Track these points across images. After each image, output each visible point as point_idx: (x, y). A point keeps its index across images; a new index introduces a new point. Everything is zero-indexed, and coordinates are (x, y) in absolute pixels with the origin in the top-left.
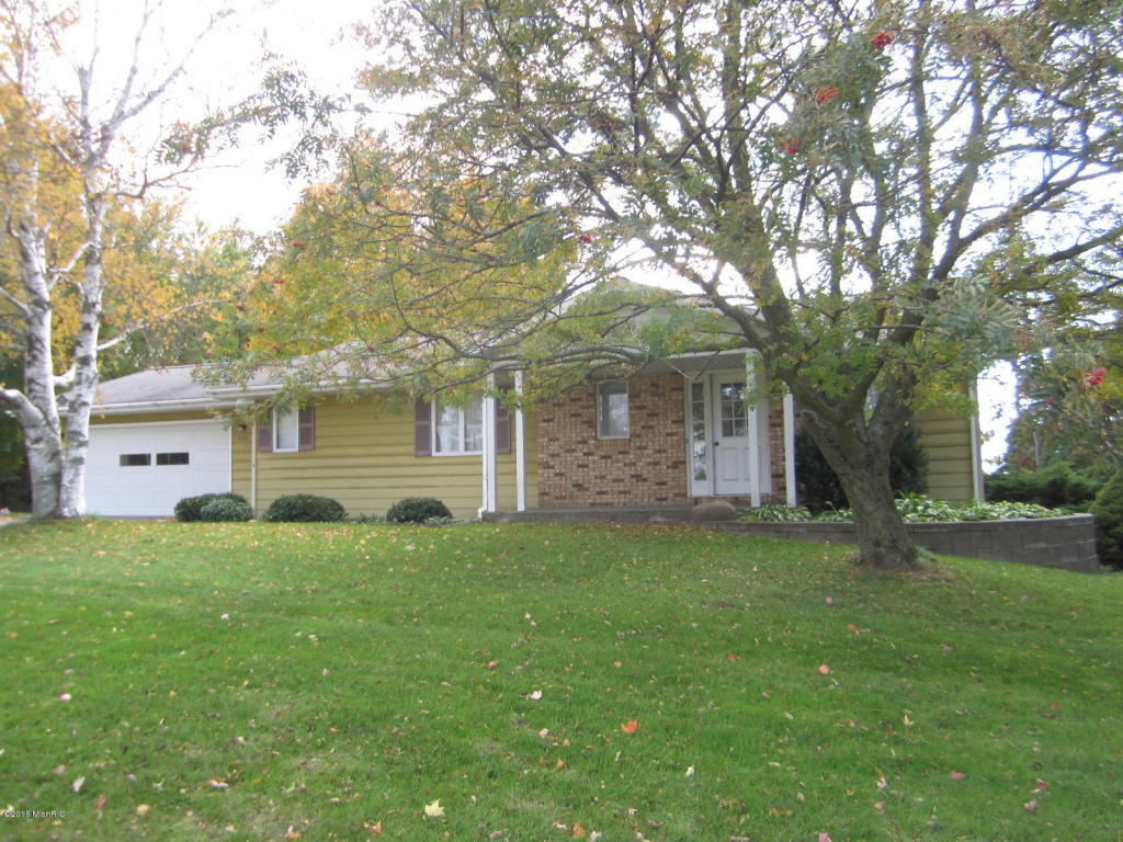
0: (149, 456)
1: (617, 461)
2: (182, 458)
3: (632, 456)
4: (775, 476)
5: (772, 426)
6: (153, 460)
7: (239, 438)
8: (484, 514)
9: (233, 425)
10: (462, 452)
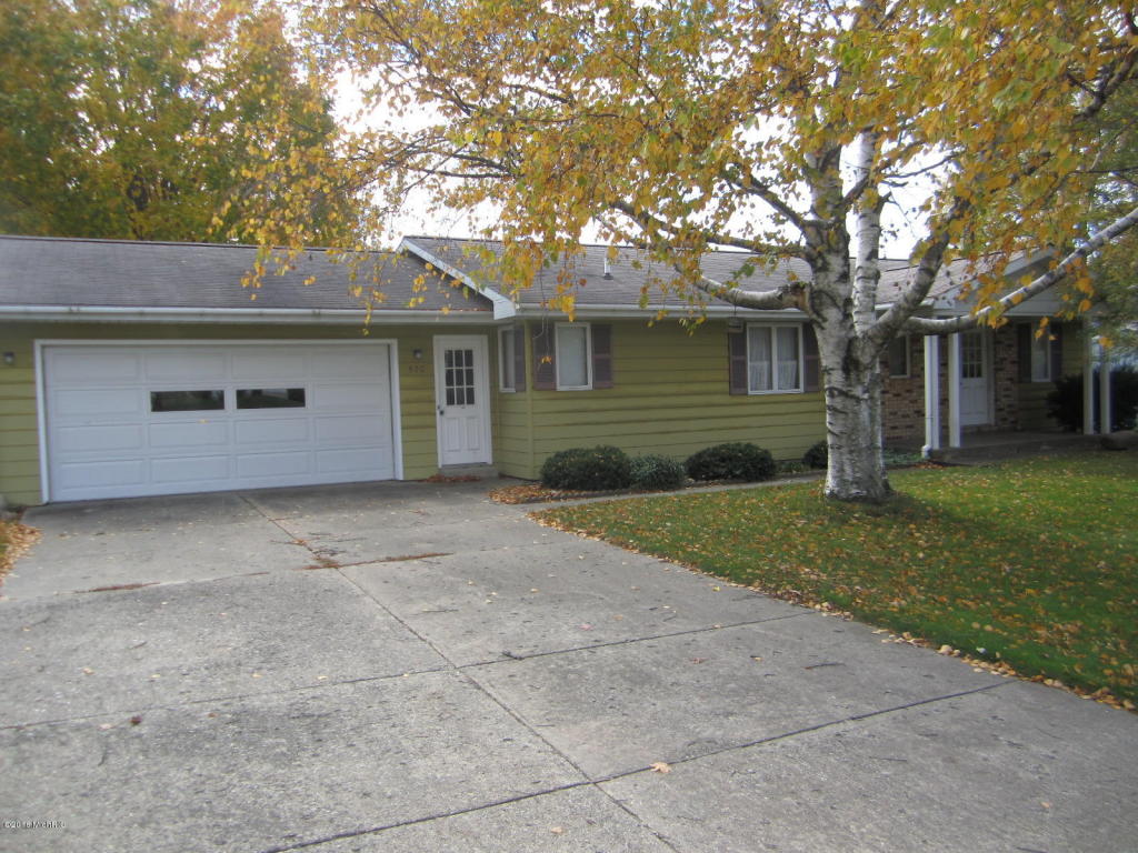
0: (221, 395)
1: (905, 399)
2: (296, 398)
3: (915, 394)
4: (999, 410)
5: (997, 370)
6: (230, 400)
7: (410, 368)
8: (930, 452)
9: (400, 350)
10: (776, 390)
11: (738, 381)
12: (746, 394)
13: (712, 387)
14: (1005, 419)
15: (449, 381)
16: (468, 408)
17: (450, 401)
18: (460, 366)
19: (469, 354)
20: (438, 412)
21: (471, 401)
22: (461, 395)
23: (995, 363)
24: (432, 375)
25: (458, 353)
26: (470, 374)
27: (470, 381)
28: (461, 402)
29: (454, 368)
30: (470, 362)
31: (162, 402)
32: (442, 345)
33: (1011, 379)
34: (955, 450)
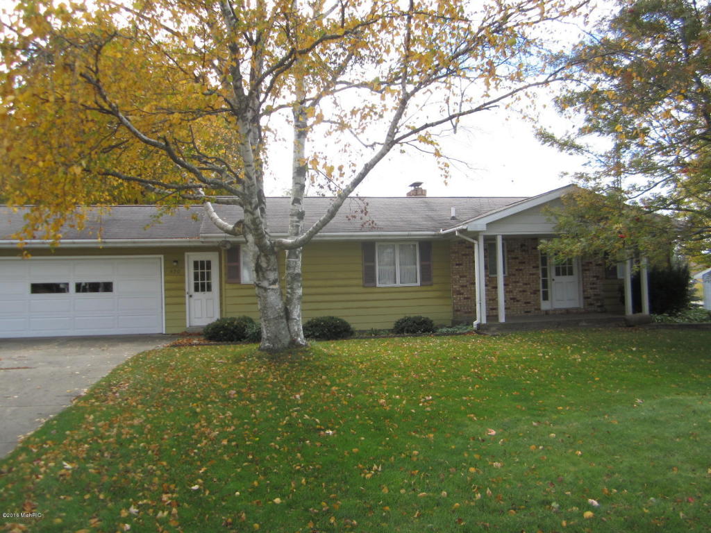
0: (67, 284)
2: (108, 287)
3: (510, 287)
4: (586, 298)
5: (584, 270)
6: (72, 288)
7: (172, 271)
8: (479, 325)
9: (165, 261)
10: (398, 284)
11: (369, 277)
12: (375, 286)
13: (354, 282)
14: (591, 304)
15: (196, 278)
16: (207, 293)
17: (196, 289)
18: (202, 269)
19: (209, 263)
20: (187, 296)
21: (209, 289)
22: (203, 286)
23: (583, 265)
24: (184, 275)
25: (202, 262)
26: (209, 274)
27: (209, 278)
28: (203, 290)
29: (199, 271)
30: (209, 267)
31: (37, 288)
32: (191, 258)
33: (597, 277)
34: (502, 324)
